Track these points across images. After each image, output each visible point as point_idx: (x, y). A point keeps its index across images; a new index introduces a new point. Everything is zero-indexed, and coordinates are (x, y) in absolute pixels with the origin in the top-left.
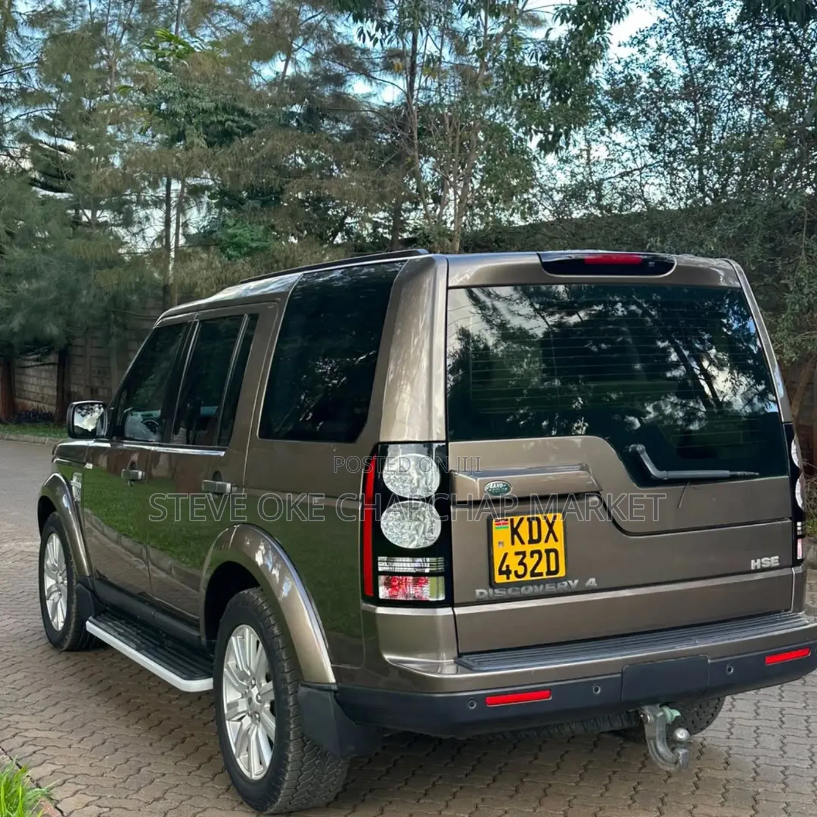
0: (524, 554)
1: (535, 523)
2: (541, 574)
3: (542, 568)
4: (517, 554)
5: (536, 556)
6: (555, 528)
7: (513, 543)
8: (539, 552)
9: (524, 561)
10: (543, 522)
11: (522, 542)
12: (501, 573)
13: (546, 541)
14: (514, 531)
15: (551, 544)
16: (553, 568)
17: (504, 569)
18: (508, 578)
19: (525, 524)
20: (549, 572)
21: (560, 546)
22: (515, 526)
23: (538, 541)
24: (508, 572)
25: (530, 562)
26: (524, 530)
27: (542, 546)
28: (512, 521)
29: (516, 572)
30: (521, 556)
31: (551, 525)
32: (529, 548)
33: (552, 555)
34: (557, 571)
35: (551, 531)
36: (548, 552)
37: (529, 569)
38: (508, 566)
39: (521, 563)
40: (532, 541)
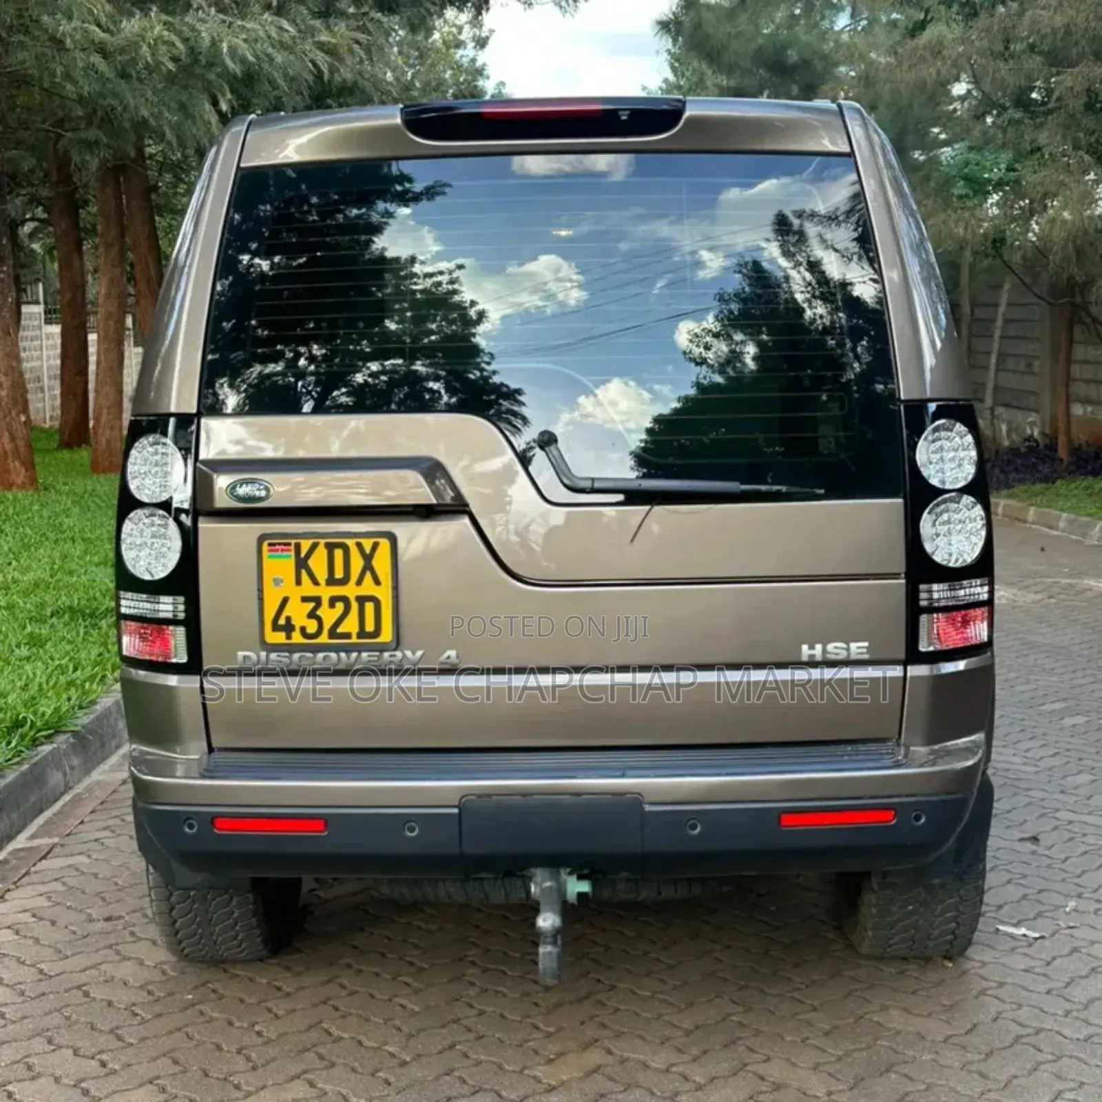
0: (317, 601)
1: (339, 553)
2: (347, 636)
3: (350, 625)
4: (305, 599)
5: (340, 606)
6: (375, 563)
7: (298, 582)
8: (345, 600)
9: (319, 613)
10: (355, 553)
11: (316, 583)
12: (276, 627)
13: (359, 583)
14: (302, 563)
15: (368, 588)
16: (370, 627)
17: (282, 621)
18: (289, 637)
19: (321, 553)
20: (362, 634)
21: (384, 594)
22: (303, 555)
23: (344, 581)
24: (289, 628)
25: (329, 615)
26: (318, 563)
27: (350, 591)
28: (298, 547)
29: (303, 630)
30: (312, 605)
31: (368, 559)
32: (326, 593)
33: (369, 607)
34: (377, 632)
35: (368, 567)
36: (362, 600)
37: (327, 627)
38: (288, 619)
39: (312, 615)
40: (331, 581)
